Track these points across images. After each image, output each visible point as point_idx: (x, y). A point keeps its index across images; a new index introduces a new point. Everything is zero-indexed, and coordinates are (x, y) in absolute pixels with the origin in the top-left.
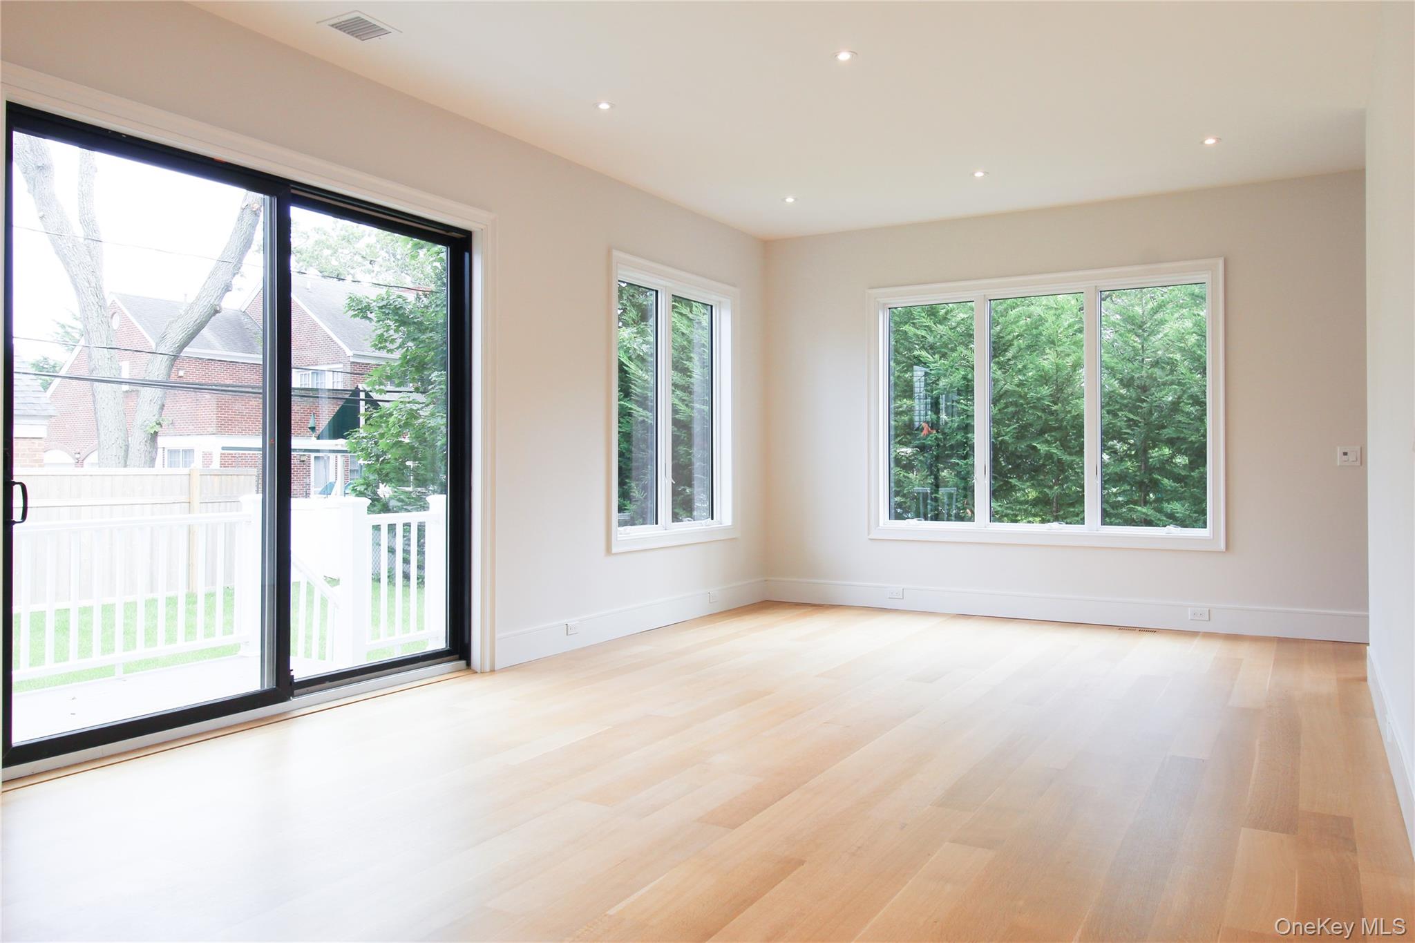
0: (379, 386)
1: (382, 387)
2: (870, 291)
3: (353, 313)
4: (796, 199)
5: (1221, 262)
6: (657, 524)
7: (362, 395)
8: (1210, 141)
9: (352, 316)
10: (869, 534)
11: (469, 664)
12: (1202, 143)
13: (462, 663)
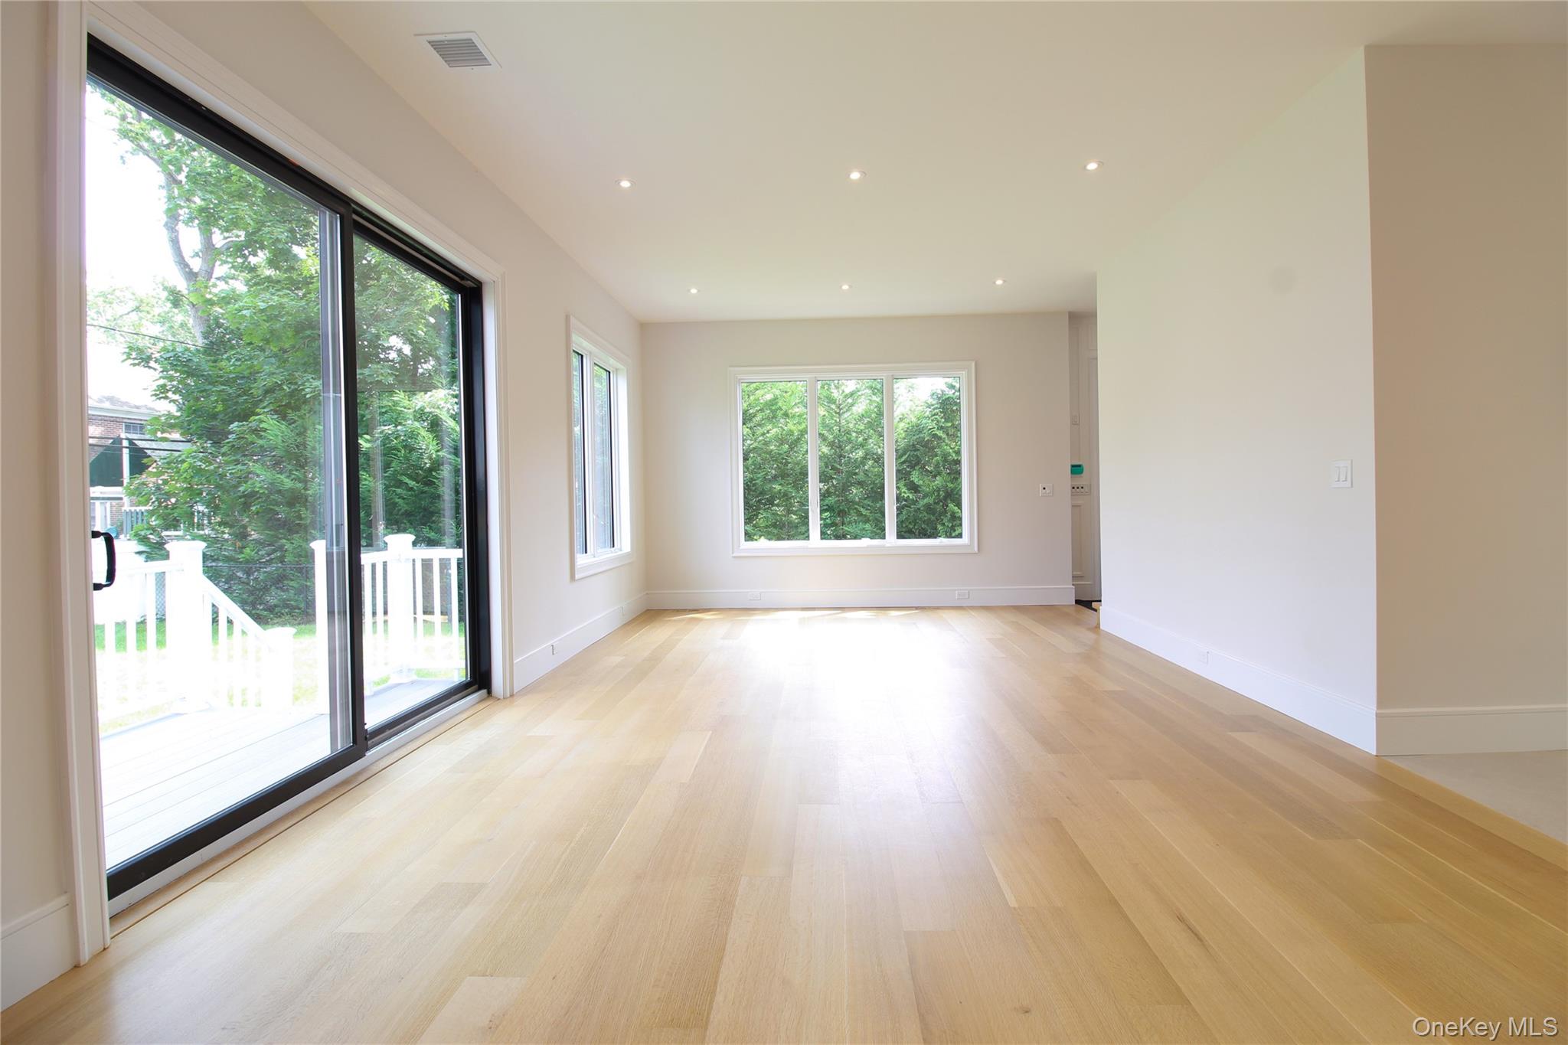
0: (162, 433)
1: (166, 435)
2: (732, 369)
3: (132, 361)
4: (699, 291)
5: (973, 364)
6: (586, 552)
7: (125, 443)
8: (999, 282)
9: (131, 364)
10: (733, 553)
11: (489, 692)
12: (994, 283)
13: (484, 692)
